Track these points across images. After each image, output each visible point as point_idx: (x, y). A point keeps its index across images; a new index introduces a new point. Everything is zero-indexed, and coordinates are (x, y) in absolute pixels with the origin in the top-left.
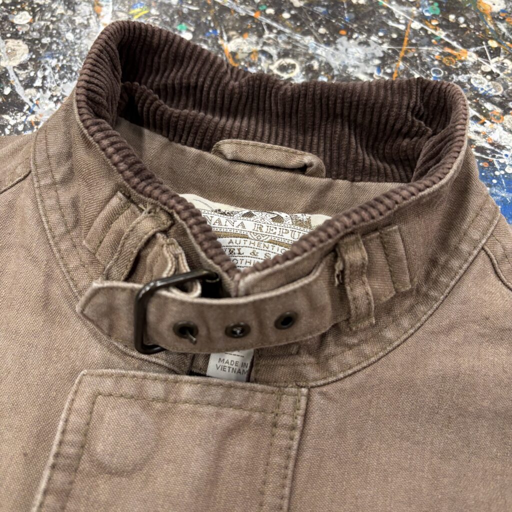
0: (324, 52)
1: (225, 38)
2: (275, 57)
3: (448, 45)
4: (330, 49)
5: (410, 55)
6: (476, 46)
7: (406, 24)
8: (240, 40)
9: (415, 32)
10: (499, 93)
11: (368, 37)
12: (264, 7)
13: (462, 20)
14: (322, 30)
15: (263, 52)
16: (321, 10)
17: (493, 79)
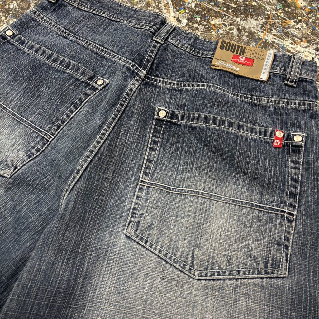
0: (243, 23)
1: (211, 19)
2: (227, 25)
3: (284, 19)
4: (245, 22)
5: (271, 23)
6: (294, 19)
7: (271, 12)
8: (216, 20)
9: (274, 15)
10: (300, 35)
11: (258, 17)
12: (223, 8)
13: (290, 10)
14: (242, 16)
15: (224, 24)
16: (242, 8)
17: (299, 30)
